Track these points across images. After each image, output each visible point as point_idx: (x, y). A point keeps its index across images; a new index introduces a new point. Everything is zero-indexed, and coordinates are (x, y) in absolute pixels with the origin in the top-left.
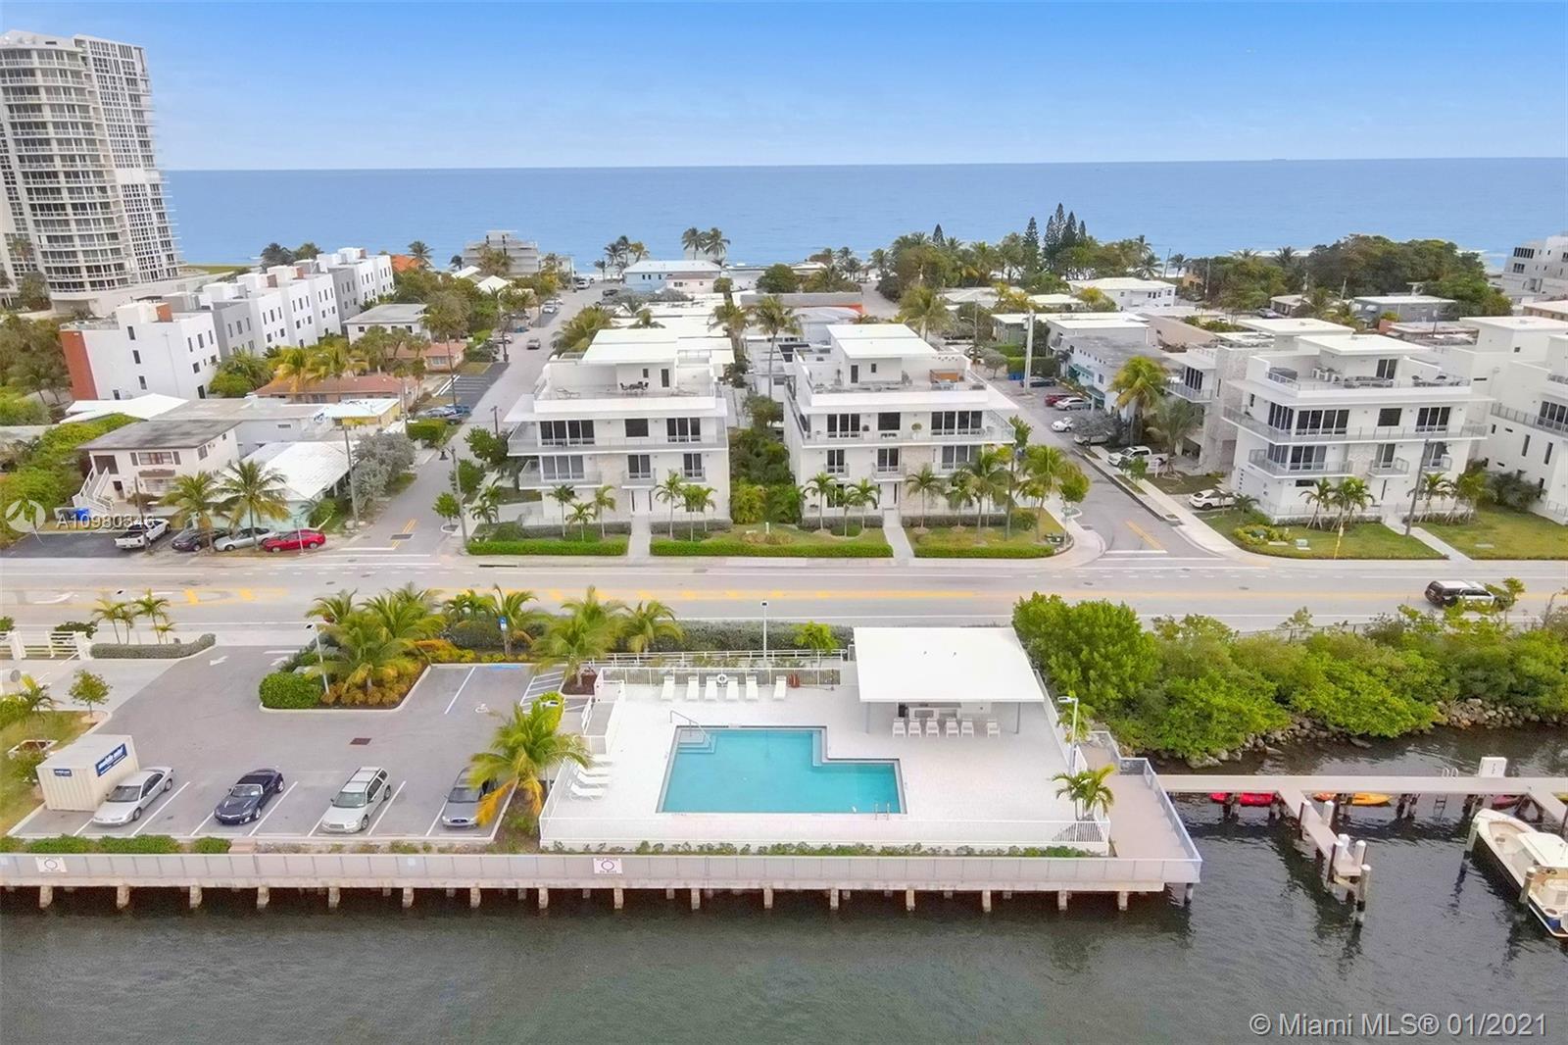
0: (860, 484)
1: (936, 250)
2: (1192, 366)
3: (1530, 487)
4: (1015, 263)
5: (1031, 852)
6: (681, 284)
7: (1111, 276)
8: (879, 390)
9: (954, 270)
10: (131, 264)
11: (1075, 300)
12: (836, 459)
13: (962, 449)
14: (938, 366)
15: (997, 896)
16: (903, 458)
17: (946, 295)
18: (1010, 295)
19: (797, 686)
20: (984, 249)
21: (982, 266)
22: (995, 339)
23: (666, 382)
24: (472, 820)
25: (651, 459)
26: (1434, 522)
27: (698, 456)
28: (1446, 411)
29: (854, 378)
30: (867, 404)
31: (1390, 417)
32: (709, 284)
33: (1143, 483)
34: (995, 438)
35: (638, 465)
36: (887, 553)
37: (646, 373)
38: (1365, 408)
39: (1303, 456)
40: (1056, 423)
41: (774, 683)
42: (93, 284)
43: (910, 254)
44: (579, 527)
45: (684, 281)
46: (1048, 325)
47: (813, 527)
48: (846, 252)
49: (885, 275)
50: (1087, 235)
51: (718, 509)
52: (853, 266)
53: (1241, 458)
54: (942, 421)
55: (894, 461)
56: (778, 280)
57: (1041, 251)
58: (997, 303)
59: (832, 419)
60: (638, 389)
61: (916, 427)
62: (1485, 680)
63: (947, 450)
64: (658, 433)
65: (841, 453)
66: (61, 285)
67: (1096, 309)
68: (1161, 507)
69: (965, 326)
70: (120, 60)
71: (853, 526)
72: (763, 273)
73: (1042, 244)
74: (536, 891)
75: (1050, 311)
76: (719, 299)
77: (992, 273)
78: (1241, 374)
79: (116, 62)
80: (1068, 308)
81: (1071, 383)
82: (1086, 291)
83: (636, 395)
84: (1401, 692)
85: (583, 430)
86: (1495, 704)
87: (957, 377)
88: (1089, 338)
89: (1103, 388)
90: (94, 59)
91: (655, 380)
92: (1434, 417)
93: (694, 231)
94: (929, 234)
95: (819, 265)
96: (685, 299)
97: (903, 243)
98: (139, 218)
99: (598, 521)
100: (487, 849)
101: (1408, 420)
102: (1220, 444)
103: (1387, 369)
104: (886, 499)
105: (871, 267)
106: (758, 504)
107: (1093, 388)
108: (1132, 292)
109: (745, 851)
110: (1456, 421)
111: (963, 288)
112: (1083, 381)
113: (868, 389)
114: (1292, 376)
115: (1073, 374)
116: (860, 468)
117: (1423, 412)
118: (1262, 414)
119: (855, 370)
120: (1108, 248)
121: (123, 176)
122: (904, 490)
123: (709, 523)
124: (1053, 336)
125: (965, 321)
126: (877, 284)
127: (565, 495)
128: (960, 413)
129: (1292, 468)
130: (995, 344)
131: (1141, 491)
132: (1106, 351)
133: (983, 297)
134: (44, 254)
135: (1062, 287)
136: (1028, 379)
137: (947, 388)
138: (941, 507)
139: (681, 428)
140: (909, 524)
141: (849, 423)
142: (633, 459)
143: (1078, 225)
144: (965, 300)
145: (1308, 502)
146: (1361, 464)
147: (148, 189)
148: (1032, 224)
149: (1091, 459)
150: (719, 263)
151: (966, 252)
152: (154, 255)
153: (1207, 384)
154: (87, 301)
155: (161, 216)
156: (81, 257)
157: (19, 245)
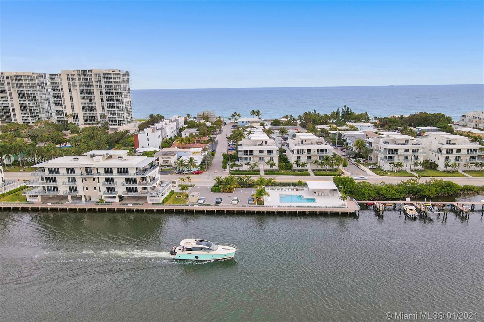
0: (304, 162)
1: (314, 116)
2: (370, 141)
3: (436, 164)
4: (334, 119)
5: (335, 207)
6: (252, 124)
7: (358, 122)
8: (307, 145)
9: (319, 121)
11: (349, 128)
12: (299, 158)
13: (323, 156)
14: (318, 141)
15: (331, 212)
16: (312, 158)
17: (318, 127)
18: (333, 127)
19: (297, 190)
20: (326, 116)
21: (326, 120)
22: (329, 137)
23: (266, 144)
24: (253, 203)
25: (264, 158)
26: (416, 171)
27: (273, 157)
28: (418, 149)
29: (302, 143)
30: (305, 148)
31: (407, 151)
32: (259, 124)
33: (359, 164)
34: (330, 155)
35: (261, 159)
36: (309, 175)
37: (262, 142)
38: (402, 149)
39: (390, 158)
40: (343, 154)
41: (293, 190)
43: (308, 117)
44: (251, 170)
45: (253, 123)
46: (342, 133)
47: (295, 171)
48: (291, 116)
49: (302, 122)
50: (352, 112)
51: (276, 168)
52: (294, 120)
53: (379, 160)
54: (319, 151)
55: (310, 158)
56: (276, 123)
57: (340, 116)
58: (330, 129)
59: (298, 150)
60: (261, 145)
61: (314, 152)
62: (412, 190)
63: (320, 157)
64: (265, 152)
65: (300, 157)
66: (112, 124)
67: (354, 130)
68: (363, 169)
69: (322, 134)
71: (302, 171)
72: (272, 121)
73: (341, 114)
74: (264, 211)
75: (342, 130)
76: (262, 127)
77: (328, 121)
78: (378, 143)
79: (126, 75)
80: (347, 130)
81: (347, 146)
82: (351, 126)
83: (261, 146)
84: (398, 192)
85: (251, 152)
86: (414, 195)
87: (322, 143)
88: (350, 137)
89: (352, 146)
91: (264, 143)
92: (416, 151)
93: (253, 111)
94: (312, 112)
95: (285, 119)
96: (254, 127)
97: (306, 114)
98: (127, 109)
99: (254, 169)
100: (256, 206)
101: (410, 151)
102: (376, 157)
103: (407, 142)
104: (308, 166)
105: (298, 120)
106: (284, 166)
107: (350, 147)
108: (363, 126)
109: (294, 207)
110: (420, 151)
111: (321, 125)
112: (349, 145)
113: (305, 145)
114: (388, 143)
115: (347, 144)
116: (303, 159)
117: (413, 149)
118: (382, 150)
119: (302, 141)
120: (358, 115)
121: (125, 100)
122: (312, 164)
123: (275, 170)
124: (342, 136)
125: (322, 133)
126: (299, 124)
127: (248, 164)
128: (323, 149)
129: (388, 160)
130: (329, 138)
131: (359, 166)
132: (354, 139)
133: (326, 127)
134: (109, 117)
135: (345, 125)
136: (337, 145)
137: (320, 145)
138: (319, 167)
139: (270, 152)
140: (313, 170)
141: (301, 151)
142: (260, 158)
143: (350, 109)
144: (322, 128)
145: (390, 166)
146: (401, 159)
147: (129, 103)
148: (338, 109)
149: (350, 160)
150: (260, 118)
151: (322, 116)
152: (129, 117)
153: (373, 145)
154: (117, 128)
155: (131, 108)
156: (117, 118)
157: (103, 116)
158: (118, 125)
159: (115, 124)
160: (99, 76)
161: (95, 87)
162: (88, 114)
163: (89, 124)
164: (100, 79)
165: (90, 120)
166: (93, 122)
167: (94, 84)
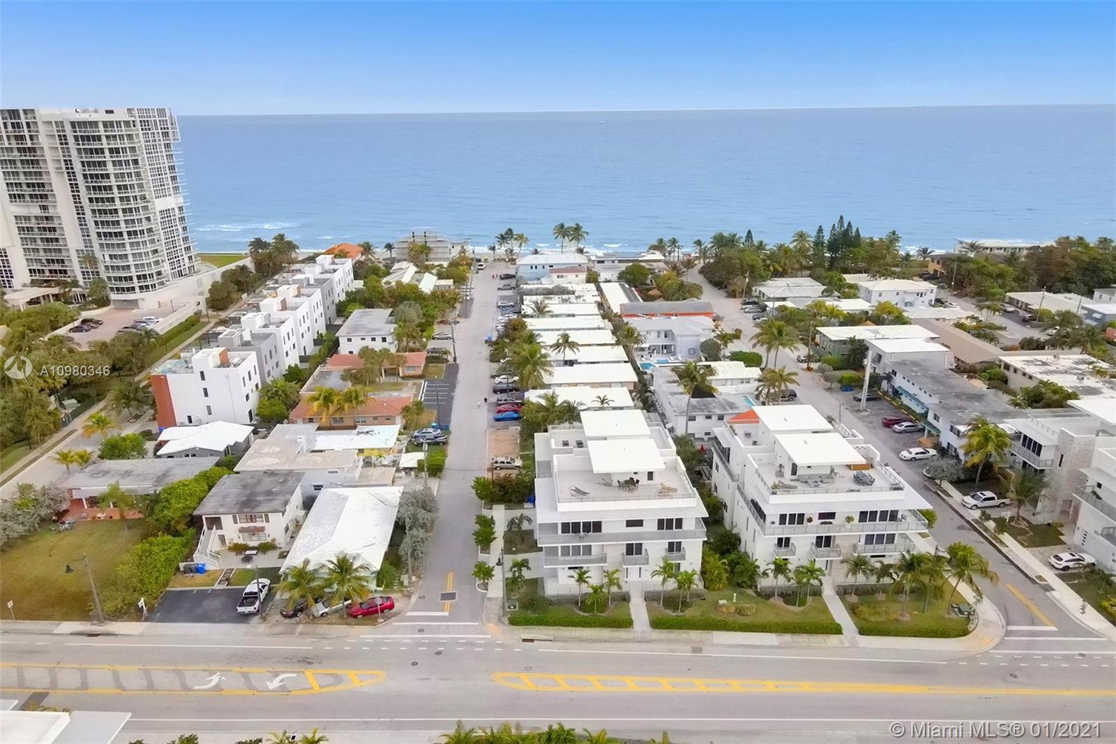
0: (808, 565)
1: (749, 251)
2: (1032, 437)
6: (562, 277)
10: (166, 268)
12: (783, 543)
20: (784, 249)
22: (817, 345)
23: (650, 478)
25: (644, 545)
27: (679, 544)
29: (794, 471)
32: (583, 276)
33: (1004, 537)
35: (633, 550)
36: (837, 630)
37: (635, 475)
40: (904, 453)
42: (141, 288)
45: (564, 274)
53: (1087, 524)
54: (867, 516)
55: (829, 541)
56: (634, 274)
59: (784, 516)
60: (631, 485)
61: (848, 518)
63: (870, 537)
65: (788, 538)
66: (118, 289)
67: (894, 322)
68: (1025, 563)
70: (157, 119)
72: (622, 265)
76: (593, 291)
79: (155, 121)
81: (894, 399)
85: (593, 528)
90: (141, 121)
91: (643, 477)
93: (562, 226)
94: (741, 235)
95: (658, 256)
96: (569, 293)
98: (170, 232)
102: (1060, 503)
106: (725, 575)
115: (899, 396)
116: (802, 544)
119: (794, 466)
121: (160, 204)
124: (871, 354)
128: (882, 512)
134: (107, 267)
139: (669, 525)
140: (843, 594)
141: (796, 519)
142: (629, 547)
143: (854, 230)
147: (177, 211)
148: (820, 229)
149: (945, 497)
150: (583, 253)
151: (771, 252)
152: (180, 258)
153: (1048, 454)
154: (136, 300)
155: (185, 229)
156: (133, 269)
157: (89, 259)
158: (137, 289)
159: (128, 289)
160: (60, 128)
161: (51, 166)
162: (42, 253)
163: (47, 283)
164: (63, 138)
165: (51, 271)
166: (59, 277)
167: (48, 155)
